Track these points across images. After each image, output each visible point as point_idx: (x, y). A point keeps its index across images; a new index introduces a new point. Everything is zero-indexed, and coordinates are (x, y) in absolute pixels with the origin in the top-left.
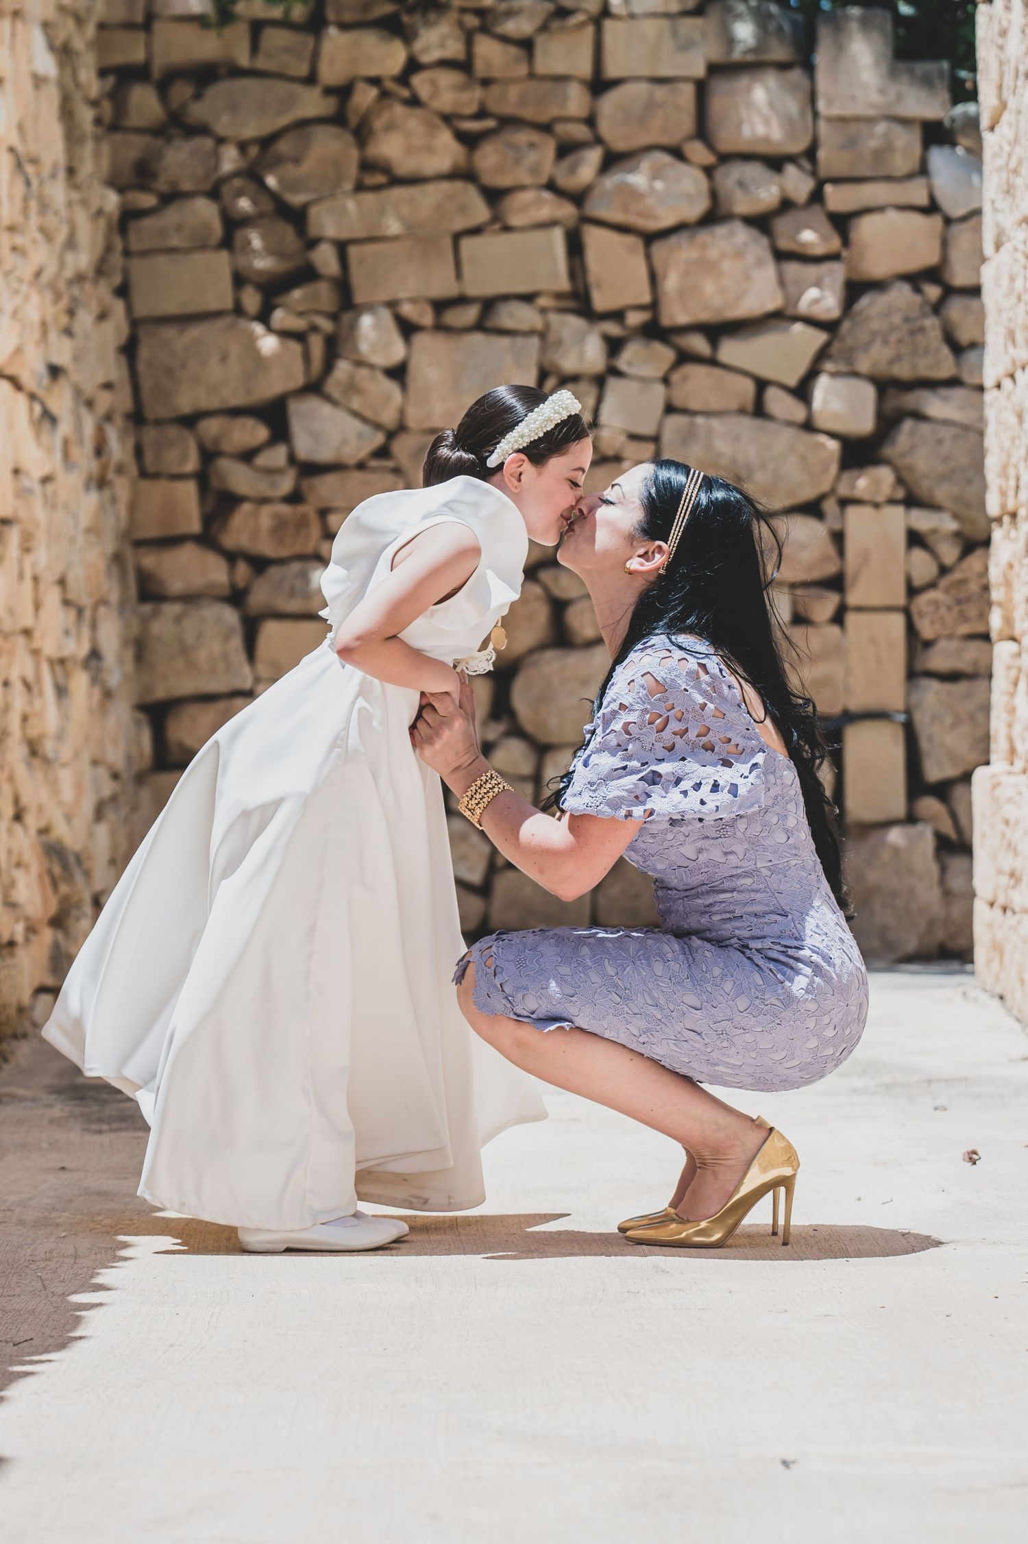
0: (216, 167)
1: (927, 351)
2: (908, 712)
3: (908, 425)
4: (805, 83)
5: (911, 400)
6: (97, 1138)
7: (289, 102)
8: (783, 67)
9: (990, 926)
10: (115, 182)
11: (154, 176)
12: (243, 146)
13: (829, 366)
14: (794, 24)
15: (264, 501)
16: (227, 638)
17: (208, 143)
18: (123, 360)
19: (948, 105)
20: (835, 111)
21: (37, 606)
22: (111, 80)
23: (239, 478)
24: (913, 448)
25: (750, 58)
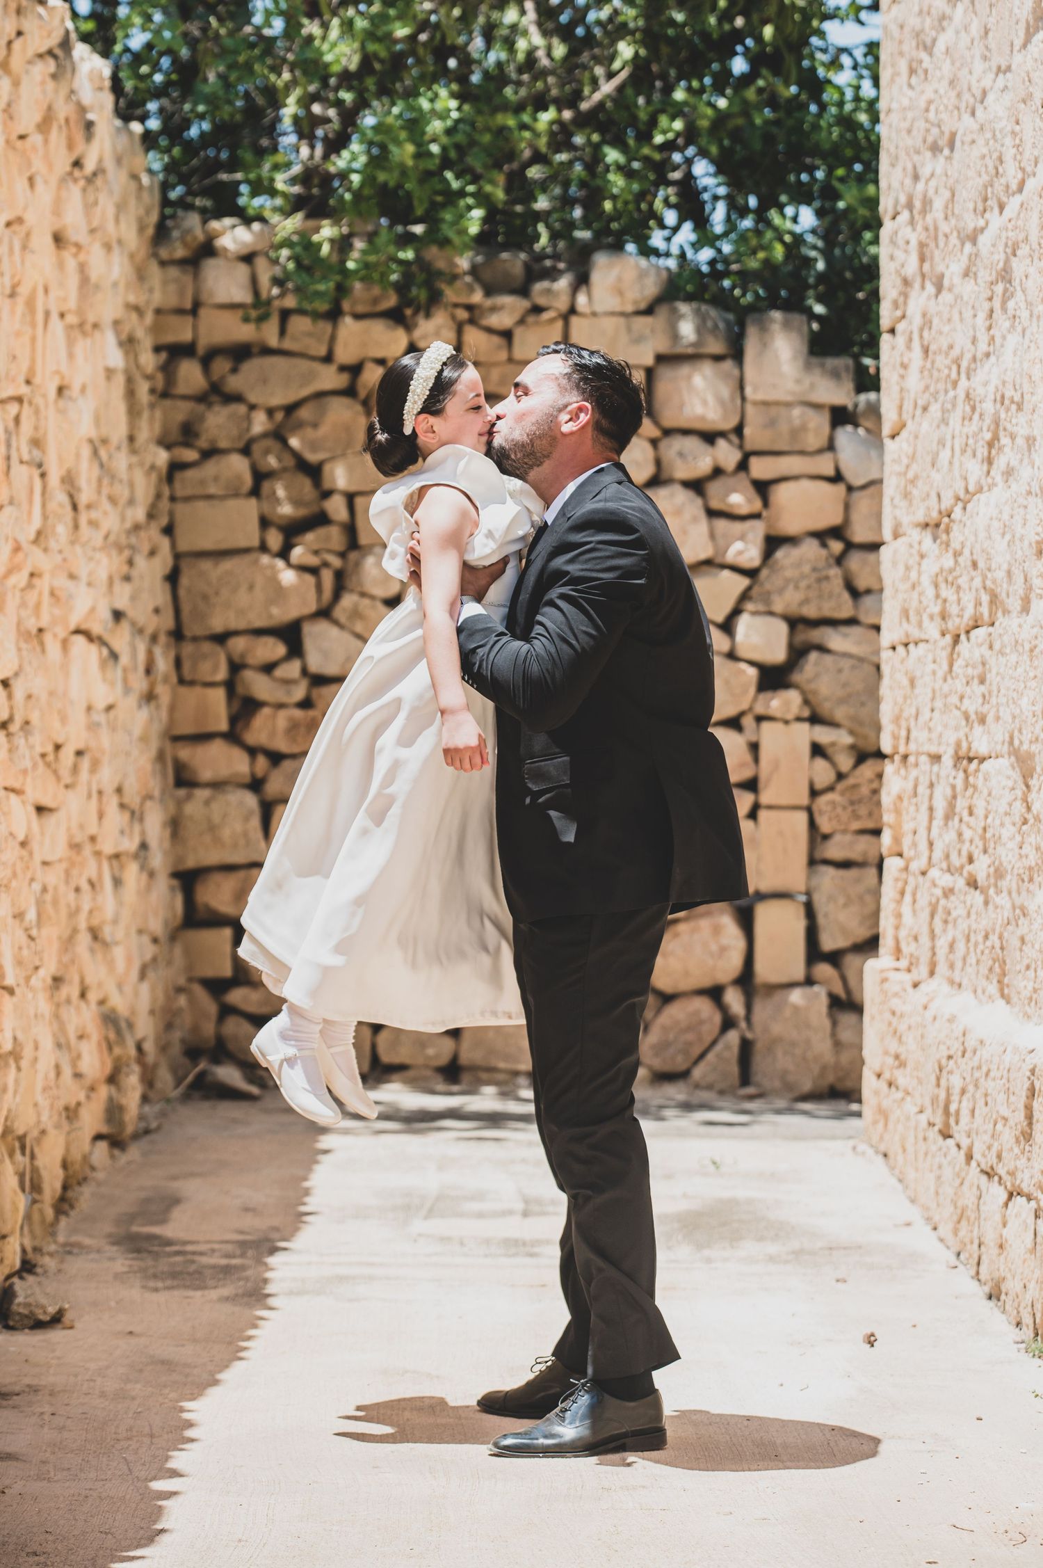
0: (248, 429)
1: (830, 595)
2: (808, 893)
3: (813, 656)
4: (736, 372)
5: (816, 635)
6: (154, 1297)
7: (309, 377)
8: (717, 358)
9: (877, 1093)
10: (165, 442)
11: (196, 435)
12: (270, 412)
13: (750, 606)
14: (727, 323)
15: (280, 706)
16: (247, 819)
17: (242, 409)
18: (167, 587)
19: (853, 394)
20: (760, 396)
21: (101, 815)
22: (164, 355)
23: (260, 686)
24: (817, 675)
25: (690, 351)
